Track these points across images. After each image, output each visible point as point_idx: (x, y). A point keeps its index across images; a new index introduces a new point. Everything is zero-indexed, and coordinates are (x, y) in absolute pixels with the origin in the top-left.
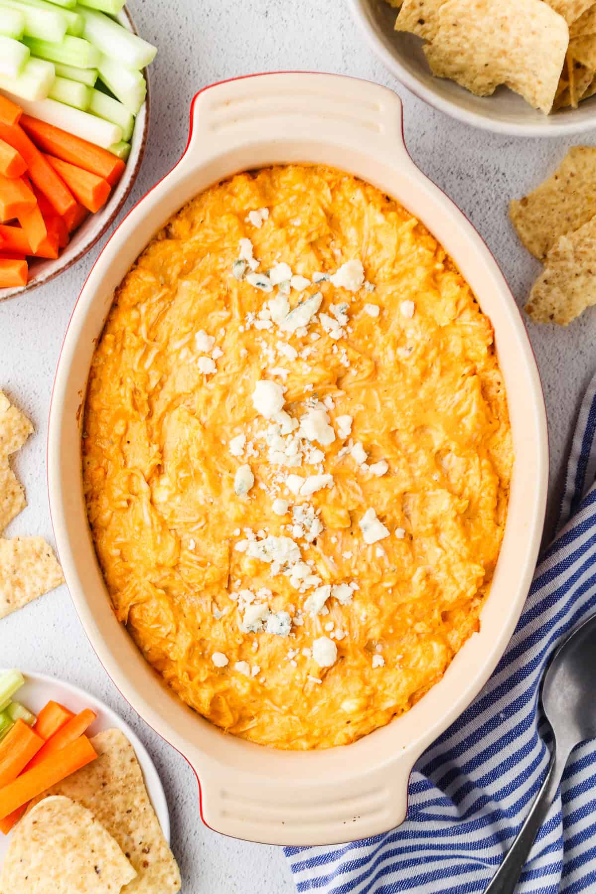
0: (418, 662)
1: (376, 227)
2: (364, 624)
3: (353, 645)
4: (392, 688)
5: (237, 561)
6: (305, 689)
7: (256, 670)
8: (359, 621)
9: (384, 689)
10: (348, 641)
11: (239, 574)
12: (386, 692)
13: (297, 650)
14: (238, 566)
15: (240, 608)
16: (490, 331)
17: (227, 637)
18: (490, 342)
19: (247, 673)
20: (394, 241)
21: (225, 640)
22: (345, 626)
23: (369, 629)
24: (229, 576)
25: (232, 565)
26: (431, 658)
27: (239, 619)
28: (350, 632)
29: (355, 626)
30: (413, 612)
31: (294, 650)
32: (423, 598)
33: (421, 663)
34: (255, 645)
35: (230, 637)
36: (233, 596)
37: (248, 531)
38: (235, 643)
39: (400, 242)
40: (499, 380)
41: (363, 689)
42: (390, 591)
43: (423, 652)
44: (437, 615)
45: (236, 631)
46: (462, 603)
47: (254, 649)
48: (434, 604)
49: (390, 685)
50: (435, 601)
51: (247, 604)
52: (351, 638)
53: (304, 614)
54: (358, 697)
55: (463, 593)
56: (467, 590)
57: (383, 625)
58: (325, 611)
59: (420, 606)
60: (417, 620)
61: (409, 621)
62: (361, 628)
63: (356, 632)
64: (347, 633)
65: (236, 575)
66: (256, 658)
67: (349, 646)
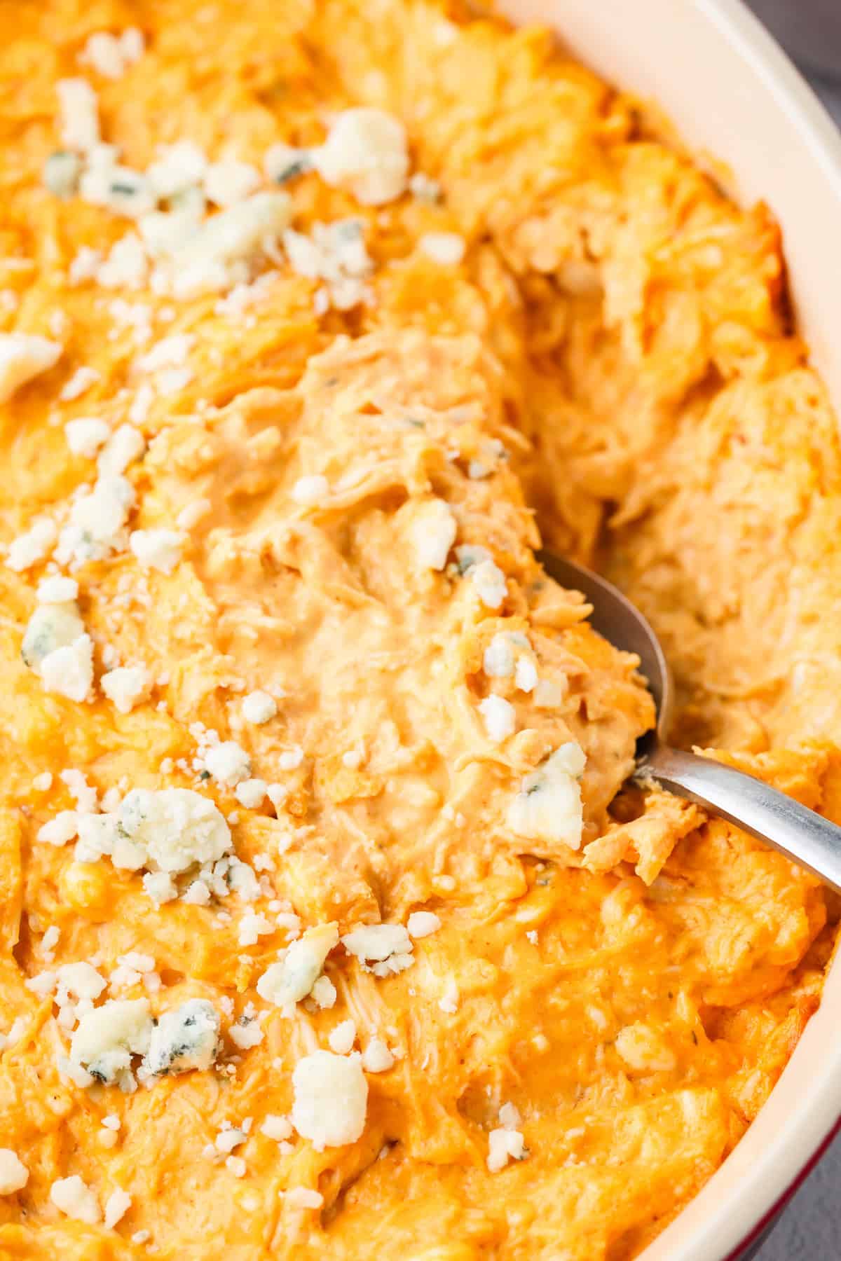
0: (636, 1151)
1: (437, 59)
2: (450, 1023)
3: (421, 1085)
4: (556, 1215)
5: (46, 870)
6: (275, 1242)
7: (116, 1206)
8: (436, 1015)
9: (529, 1222)
10: (404, 1077)
11: (51, 906)
12: (535, 1231)
13: (246, 1124)
14: (51, 885)
15: (65, 1016)
16: (767, 237)
17: (19, 1092)
18: (772, 267)
19: (87, 1213)
20: (487, 77)
21: (13, 1098)
22: (392, 1031)
23: (469, 1044)
24: (25, 917)
25: (32, 877)
26: (675, 1135)
27: (59, 1048)
28: (412, 1052)
29: (425, 1033)
30: (607, 993)
31: (236, 1124)
32: (638, 953)
33: (647, 1151)
34: (112, 1121)
35: (28, 1092)
36: (40, 982)
37: (74, 778)
38: (48, 1110)
39: (503, 79)
40: (813, 390)
41: (459, 1218)
42: (532, 935)
43: (650, 1120)
44: (685, 1010)
45: (51, 1081)
46: (768, 984)
47: (106, 1136)
48: (676, 978)
49: (549, 1210)
50: (676, 969)
51: (85, 1004)
52: (414, 1069)
53: (264, 1014)
54: (447, 1239)
55: (767, 936)
56: (778, 927)
57: (512, 1022)
58: (326, 994)
59: (627, 975)
60: (620, 1020)
61: (597, 1017)
62: (443, 1036)
63: (429, 1052)
64: (399, 1051)
65: (47, 914)
66: (115, 1165)
67: (408, 1089)
